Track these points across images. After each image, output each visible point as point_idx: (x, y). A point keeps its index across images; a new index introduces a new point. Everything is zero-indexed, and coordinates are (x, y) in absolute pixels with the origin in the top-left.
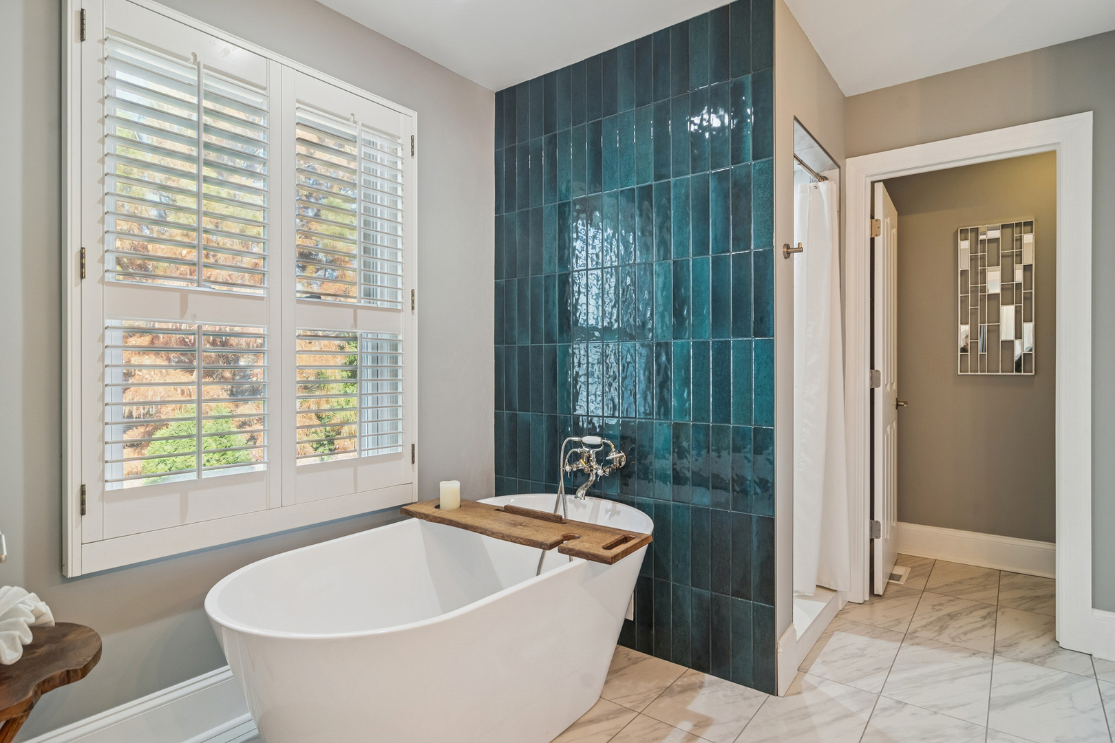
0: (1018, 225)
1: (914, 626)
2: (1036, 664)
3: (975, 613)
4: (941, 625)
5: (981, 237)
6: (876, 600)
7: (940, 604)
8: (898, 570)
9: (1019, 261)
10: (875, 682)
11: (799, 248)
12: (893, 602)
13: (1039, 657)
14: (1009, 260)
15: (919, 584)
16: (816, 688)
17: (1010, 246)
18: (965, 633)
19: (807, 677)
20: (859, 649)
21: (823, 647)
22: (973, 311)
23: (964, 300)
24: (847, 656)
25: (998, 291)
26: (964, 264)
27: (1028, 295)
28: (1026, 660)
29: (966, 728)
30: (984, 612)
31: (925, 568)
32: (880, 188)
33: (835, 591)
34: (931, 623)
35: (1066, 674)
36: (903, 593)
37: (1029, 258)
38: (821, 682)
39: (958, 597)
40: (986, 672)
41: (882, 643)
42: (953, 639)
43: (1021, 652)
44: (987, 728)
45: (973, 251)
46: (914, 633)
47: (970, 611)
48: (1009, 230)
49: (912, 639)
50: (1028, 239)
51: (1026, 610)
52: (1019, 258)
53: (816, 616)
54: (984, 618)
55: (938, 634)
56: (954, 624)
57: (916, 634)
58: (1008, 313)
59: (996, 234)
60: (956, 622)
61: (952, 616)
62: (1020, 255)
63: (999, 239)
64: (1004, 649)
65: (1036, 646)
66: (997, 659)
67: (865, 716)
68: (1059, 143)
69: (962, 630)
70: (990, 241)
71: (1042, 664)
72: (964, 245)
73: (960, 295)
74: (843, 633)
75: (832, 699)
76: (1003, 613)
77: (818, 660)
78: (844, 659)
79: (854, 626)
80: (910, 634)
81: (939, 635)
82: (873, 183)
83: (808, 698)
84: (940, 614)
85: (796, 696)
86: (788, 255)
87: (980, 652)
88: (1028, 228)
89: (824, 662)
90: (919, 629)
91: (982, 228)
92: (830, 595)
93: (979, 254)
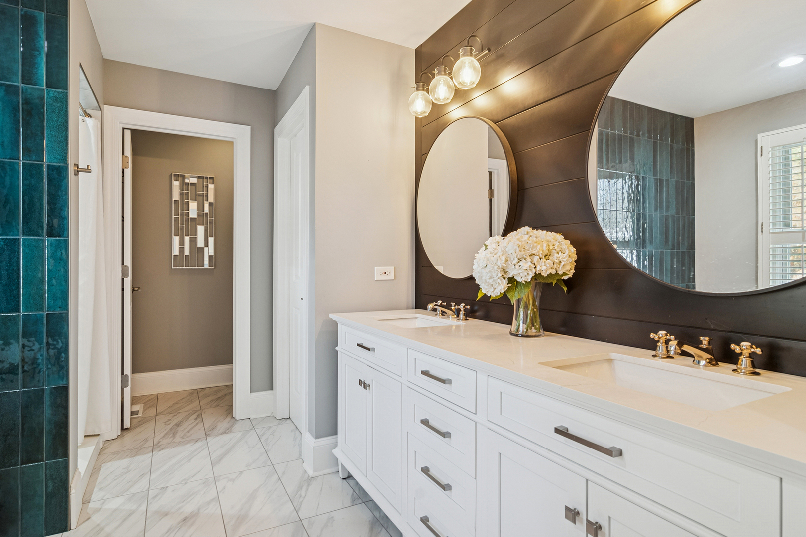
0: (206, 178)
1: (156, 440)
2: (228, 433)
3: (190, 418)
4: (173, 432)
5: (186, 181)
6: (125, 432)
7: (169, 420)
8: (136, 408)
9: (206, 200)
10: (143, 484)
11: (87, 169)
12: (138, 430)
13: (228, 429)
14: (201, 198)
15: (152, 412)
16: (101, 509)
17: (202, 190)
18: (188, 432)
19: (91, 505)
20: (125, 469)
21: (96, 479)
22: (181, 227)
23: (176, 220)
24: (117, 477)
25: (195, 216)
26: (176, 196)
27: (212, 221)
28: (223, 433)
29: (204, 483)
30: (194, 416)
31: (152, 401)
32: (128, 134)
33: (98, 435)
34: (167, 433)
35: (242, 432)
36: (143, 422)
37: (212, 199)
38: (104, 503)
39: (179, 411)
40: (205, 448)
41: (139, 458)
42: (182, 438)
43: (220, 430)
44: (214, 477)
45: (181, 189)
46: (158, 443)
47: (187, 418)
48: (201, 180)
49: (158, 447)
50: (211, 187)
51: (216, 407)
52: (206, 198)
53: (90, 457)
54: (196, 419)
55: (172, 438)
56: (180, 429)
57: (160, 444)
58: (201, 230)
59: (194, 180)
60: (182, 427)
61: (178, 425)
62: (207, 196)
63: (196, 184)
64: (210, 432)
65: (224, 424)
66: (209, 439)
67: (144, 508)
68: (235, 138)
69: (186, 430)
70: (192, 184)
71: (231, 432)
72: (176, 184)
73: (173, 216)
74: (109, 463)
75: (116, 510)
76: (205, 413)
77: (95, 490)
78: (116, 480)
79: (116, 455)
80: (156, 445)
81: (174, 438)
82: (124, 129)
83: (96, 519)
84: (170, 426)
85: (87, 522)
86: (76, 173)
87: (199, 439)
88: (211, 181)
89: (101, 489)
90: (161, 440)
91: (186, 175)
92: (95, 439)
93: (185, 192)
